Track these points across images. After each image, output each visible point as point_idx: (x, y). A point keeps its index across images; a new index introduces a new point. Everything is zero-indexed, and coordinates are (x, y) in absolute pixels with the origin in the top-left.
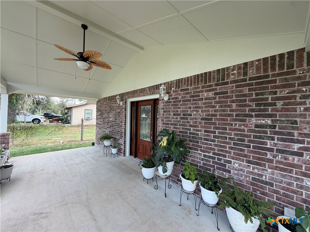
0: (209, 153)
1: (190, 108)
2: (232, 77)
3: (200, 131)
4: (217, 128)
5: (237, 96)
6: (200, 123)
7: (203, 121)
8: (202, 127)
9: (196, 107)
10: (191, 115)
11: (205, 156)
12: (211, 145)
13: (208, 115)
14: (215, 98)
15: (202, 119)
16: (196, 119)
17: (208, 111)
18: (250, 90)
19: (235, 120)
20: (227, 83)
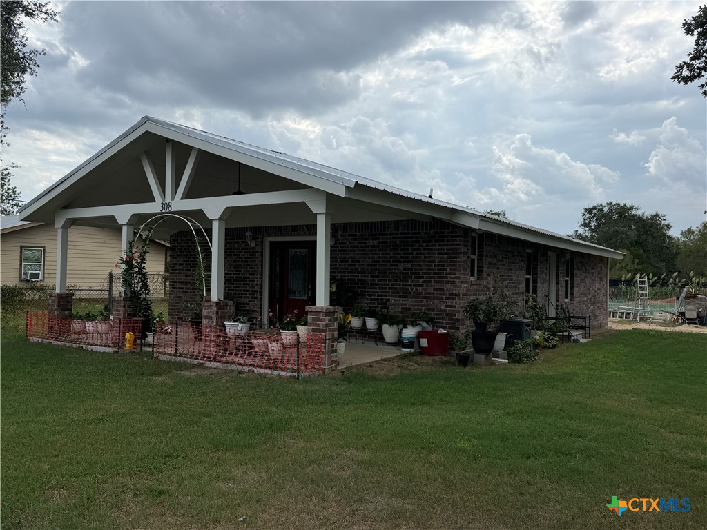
0: (374, 295)
1: (358, 254)
2: (390, 230)
3: (367, 276)
4: (380, 273)
5: (393, 246)
6: (367, 269)
7: (369, 267)
8: (369, 273)
9: (364, 254)
10: (359, 262)
11: (371, 299)
12: (376, 288)
13: (374, 262)
14: (379, 246)
15: (369, 265)
16: (363, 265)
17: (374, 258)
18: (401, 242)
19: (392, 265)
20: (387, 234)
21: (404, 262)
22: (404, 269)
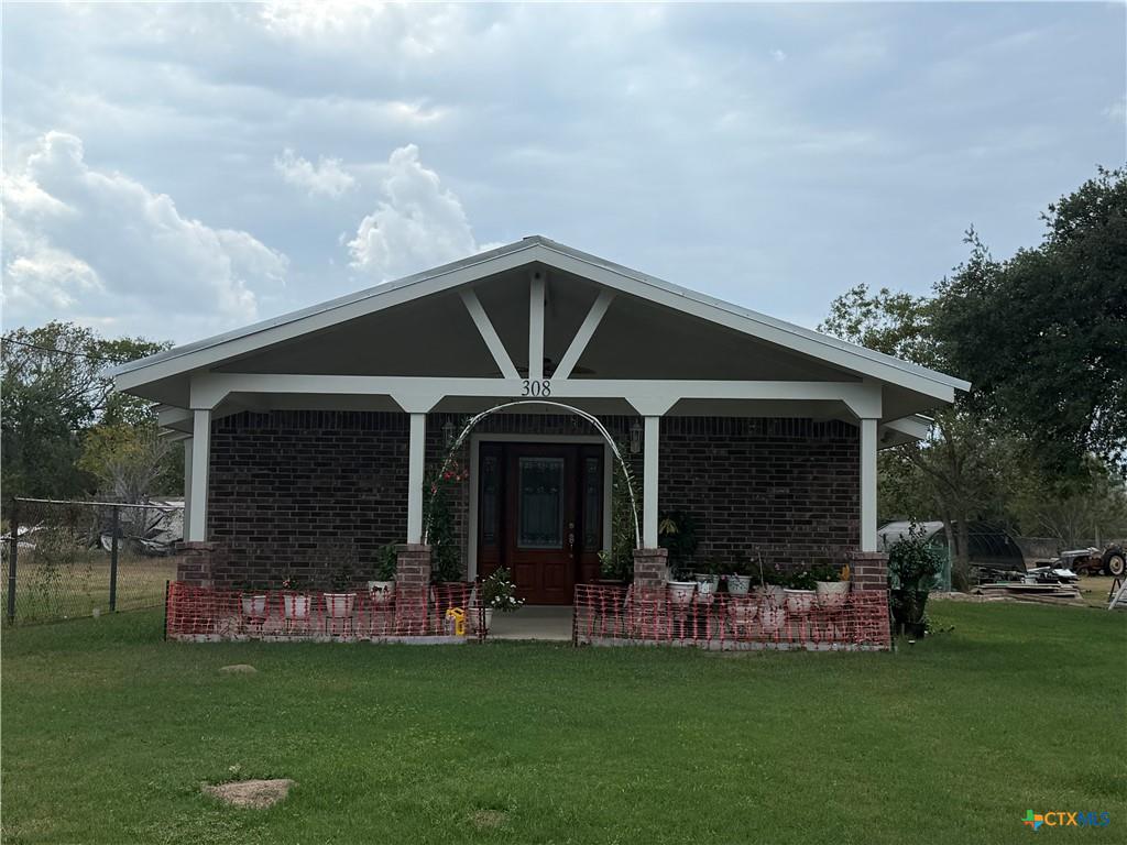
21: (777, 484)
22: (777, 497)
